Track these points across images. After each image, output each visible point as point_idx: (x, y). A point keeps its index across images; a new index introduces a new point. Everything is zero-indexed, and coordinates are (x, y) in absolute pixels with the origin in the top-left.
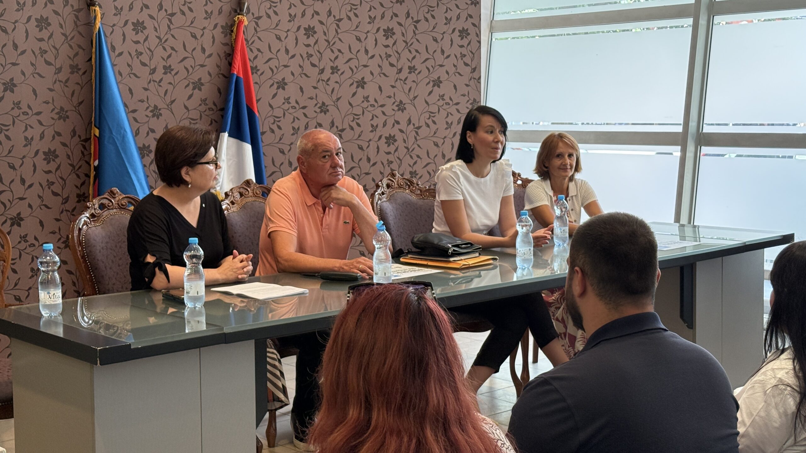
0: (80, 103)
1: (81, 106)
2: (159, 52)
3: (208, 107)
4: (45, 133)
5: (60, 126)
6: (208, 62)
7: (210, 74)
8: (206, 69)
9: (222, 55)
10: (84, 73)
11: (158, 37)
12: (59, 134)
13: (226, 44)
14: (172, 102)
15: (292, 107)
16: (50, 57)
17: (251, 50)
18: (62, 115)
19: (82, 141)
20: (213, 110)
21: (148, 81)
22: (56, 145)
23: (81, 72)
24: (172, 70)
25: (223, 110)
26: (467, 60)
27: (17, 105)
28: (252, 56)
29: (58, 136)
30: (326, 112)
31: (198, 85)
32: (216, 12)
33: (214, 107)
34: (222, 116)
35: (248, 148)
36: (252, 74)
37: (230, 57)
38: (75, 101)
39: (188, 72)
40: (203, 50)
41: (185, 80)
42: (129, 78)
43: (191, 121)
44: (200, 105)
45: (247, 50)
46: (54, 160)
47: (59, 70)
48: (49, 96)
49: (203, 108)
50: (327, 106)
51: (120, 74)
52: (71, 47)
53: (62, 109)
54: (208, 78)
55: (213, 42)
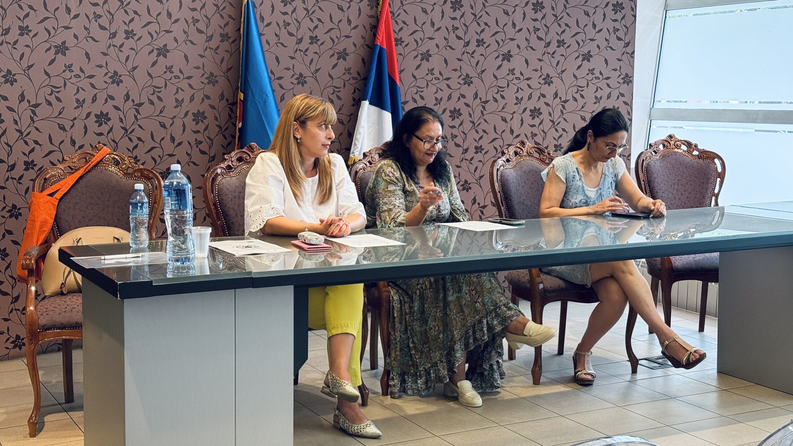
0: (229, 69)
1: (230, 72)
2: (306, 23)
3: (351, 76)
4: (195, 95)
5: (209, 90)
6: (353, 33)
7: (355, 45)
8: (352, 39)
9: (368, 27)
10: (233, 42)
11: (306, 9)
12: (208, 97)
13: (371, 17)
14: (317, 70)
15: (435, 78)
16: (201, 25)
17: (397, 23)
18: (212, 80)
19: (230, 104)
20: (357, 79)
21: (295, 50)
22: (204, 107)
23: (231, 40)
24: (318, 40)
25: (366, 79)
26: (620, 34)
27: (170, 69)
28: (397, 28)
29: (207, 99)
30: (469, 83)
31: (343, 55)
33: (357, 76)
34: (365, 85)
35: (388, 116)
36: (396, 45)
37: (375, 28)
38: (224, 67)
39: (334, 43)
40: (349, 22)
41: (331, 50)
42: (276, 47)
43: (335, 89)
44: (344, 74)
45: (392, 22)
46: (202, 121)
47: (210, 38)
48: (200, 62)
49: (347, 77)
50: (471, 78)
51: (268, 43)
52: (222, 17)
53: (211, 74)
54: (353, 48)
55: (359, 15)
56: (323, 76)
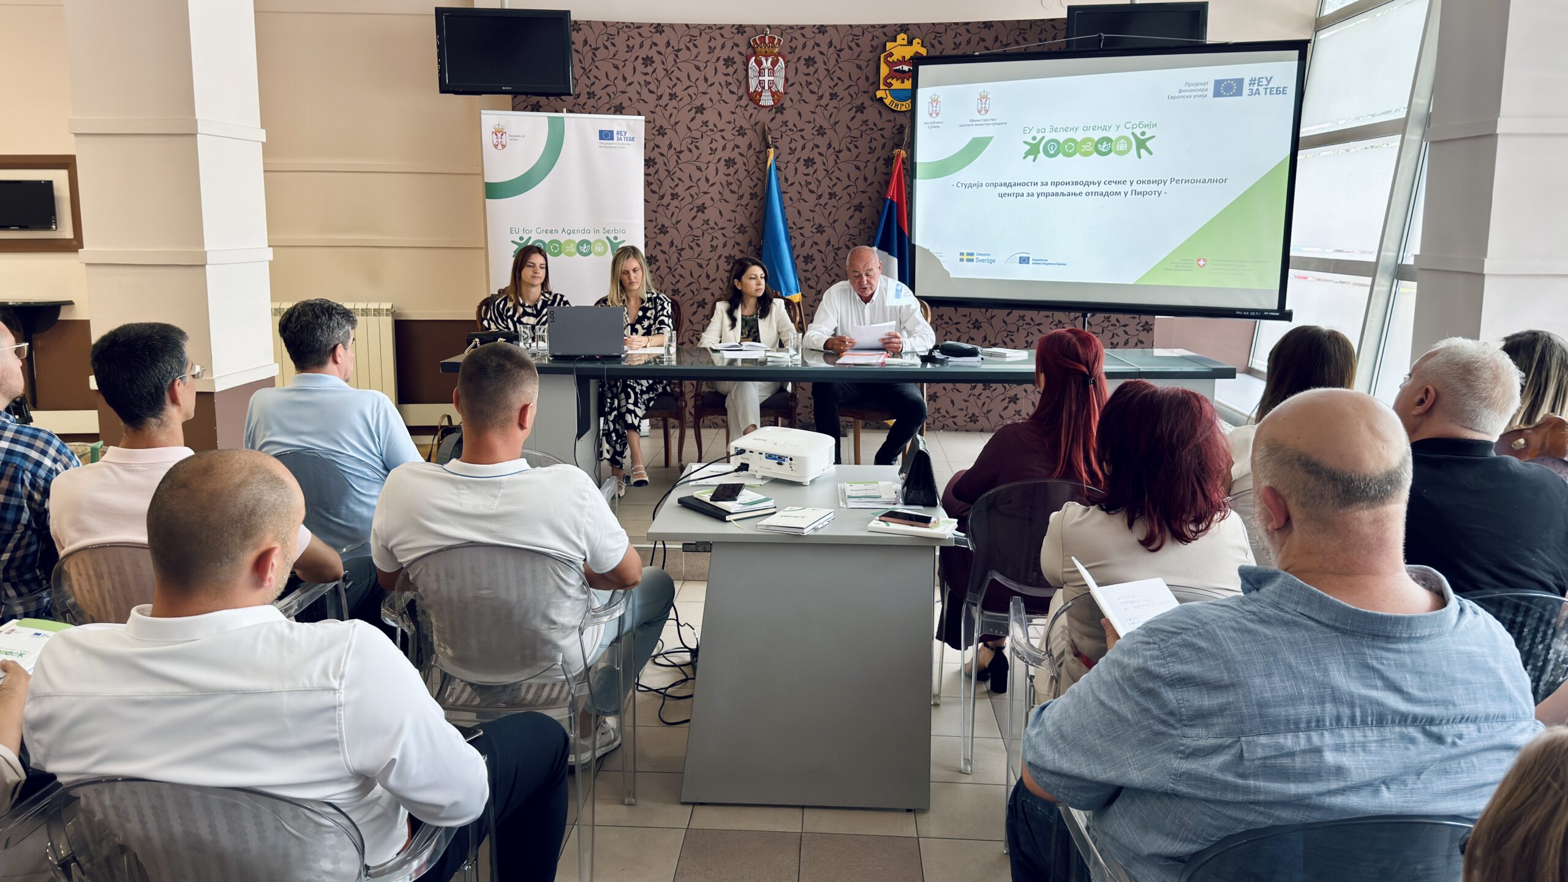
0: (756, 222)
1: (758, 223)
2: (826, 182)
5: (739, 238)
6: (869, 189)
7: (870, 198)
8: (866, 195)
9: (883, 183)
11: (826, 170)
12: (738, 244)
13: (885, 174)
14: (835, 221)
16: (734, 187)
18: (742, 229)
24: (836, 196)
27: (707, 222)
31: (859, 208)
32: (879, 147)
33: (873, 227)
35: (895, 261)
37: (888, 183)
38: (753, 219)
39: (851, 197)
40: (866, 179)
41: (848, 204)
42: (798, 202)
44: (860, 224)
47: (741, 197)
48: (731, 216)
49: (862, 226)
51: (791, 199)
52: (752, 179)
53: (742, 225)
54: (869, 202)
55: (875, 172)
56: (840, 227)
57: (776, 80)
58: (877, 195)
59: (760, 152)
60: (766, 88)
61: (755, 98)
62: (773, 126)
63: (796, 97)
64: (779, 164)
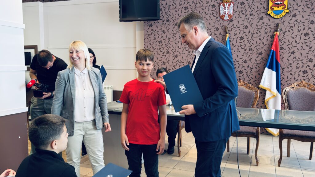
2: (248, 45)
3: (264, 60)
8: (264, 49)
9: (270, 44)
11: (248, 41)
13: (271, 41)
14: (251, 59)
15: (297, 60)
17: (281, 42)
21: (244, 53)
24: (252, 50)
28: (281, 44)
31: (261, 54)
36: (281, 50)
37: (272, 44)
39: (257, 50)
40: (263, 43)
41: (256, 52)
42: (237, 52)
43: (257, 64)
45: (279, 42)
49: (262, 60)
50: (312, 60)
51: (235, 51)
54: (265, 51)
55: (267, 41)
56: (253, 61)
57: (230, 11)
58: (268, 49)
59: (224, 36)
60: (226, 13)
61: (222, 18)
62: (228, 26)
63: (237, 16)
64: (230, 39)
